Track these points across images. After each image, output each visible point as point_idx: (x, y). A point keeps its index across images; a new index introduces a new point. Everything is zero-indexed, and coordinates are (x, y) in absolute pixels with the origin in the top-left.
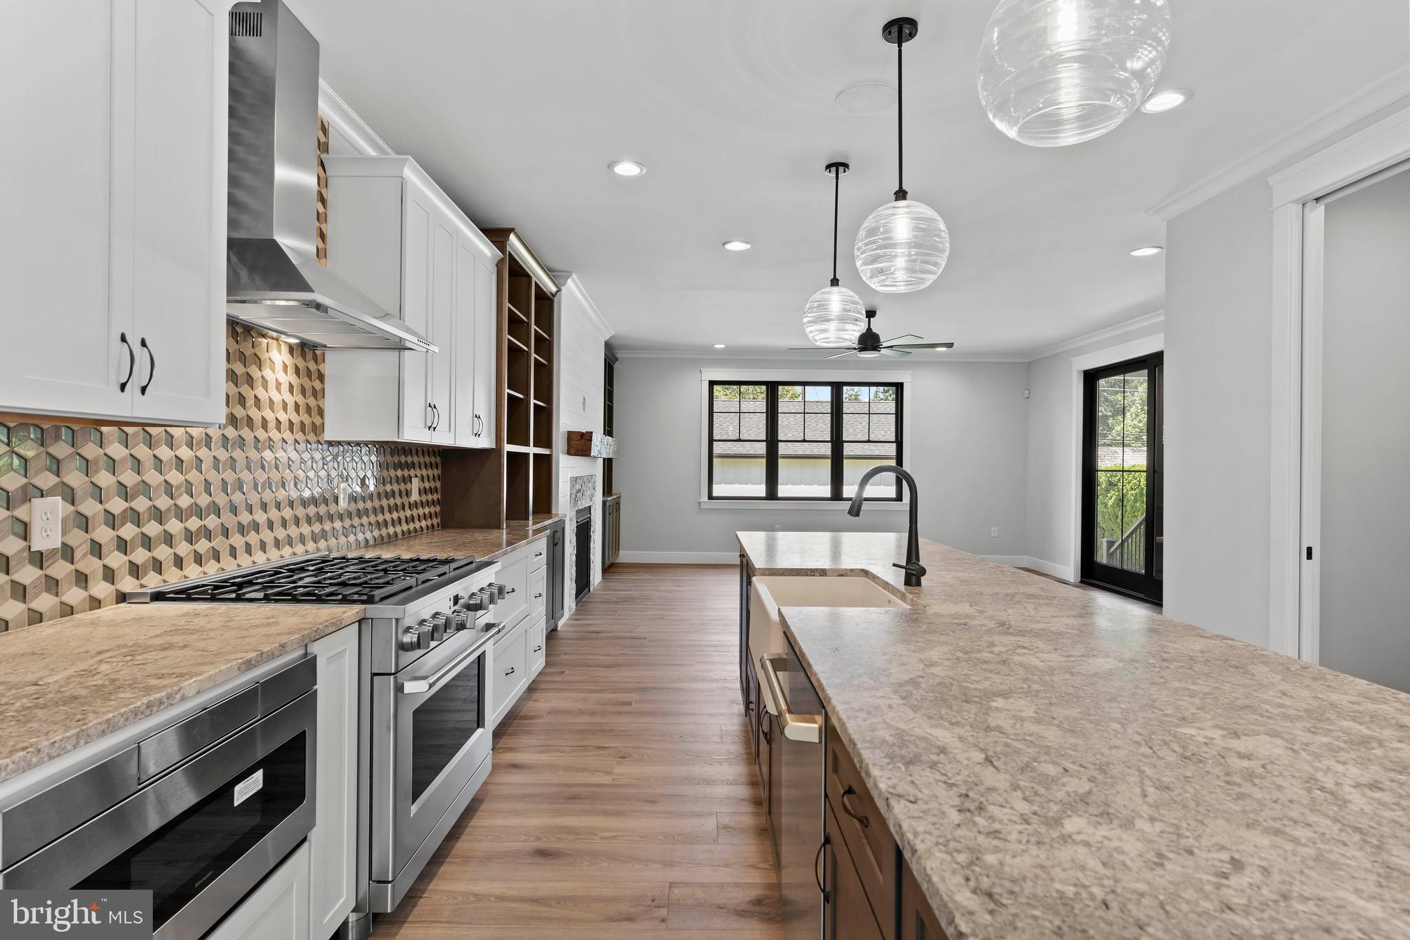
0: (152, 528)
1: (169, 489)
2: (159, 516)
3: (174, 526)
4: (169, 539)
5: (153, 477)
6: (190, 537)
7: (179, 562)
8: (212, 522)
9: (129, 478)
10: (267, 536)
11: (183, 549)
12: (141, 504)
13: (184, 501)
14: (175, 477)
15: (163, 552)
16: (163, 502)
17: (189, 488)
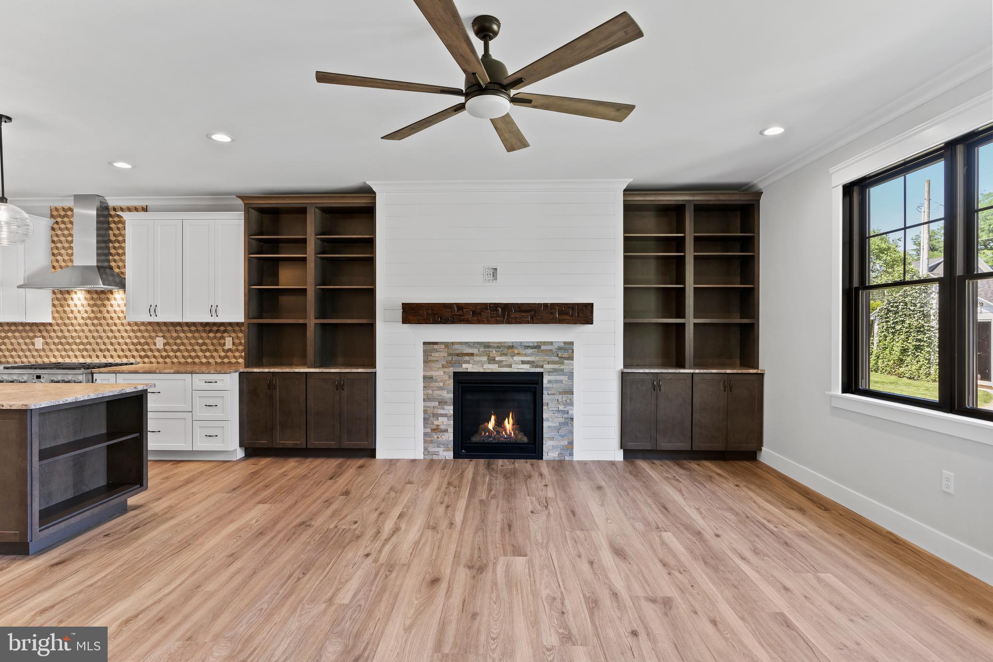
0: (67, 347)
1: (72, 337)
2: (69, 344)
3: (74, 347)
4: (72, 350)
5: (67, 334)
6: (79, 350)
7: (76, 357)
8: (88, 347)
9: (60, 334)
10: (114, 353)
11: (78, 353)
12: (63, 341)
13: (78, 341)
14: (74, 334)
15: (71, 353)
16: (71, 341)
17: (79, 337)
